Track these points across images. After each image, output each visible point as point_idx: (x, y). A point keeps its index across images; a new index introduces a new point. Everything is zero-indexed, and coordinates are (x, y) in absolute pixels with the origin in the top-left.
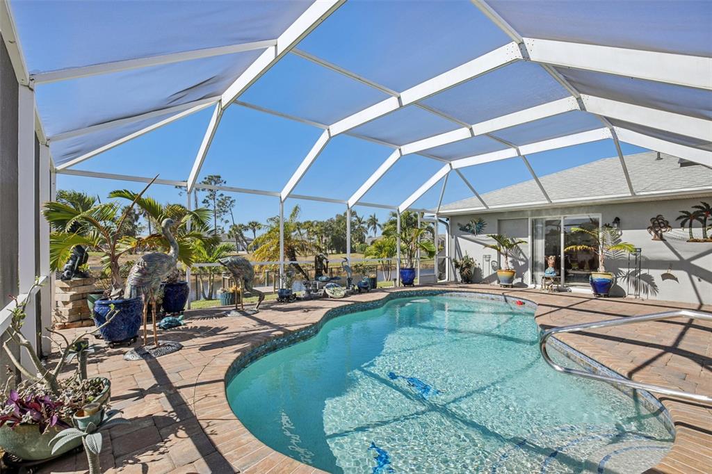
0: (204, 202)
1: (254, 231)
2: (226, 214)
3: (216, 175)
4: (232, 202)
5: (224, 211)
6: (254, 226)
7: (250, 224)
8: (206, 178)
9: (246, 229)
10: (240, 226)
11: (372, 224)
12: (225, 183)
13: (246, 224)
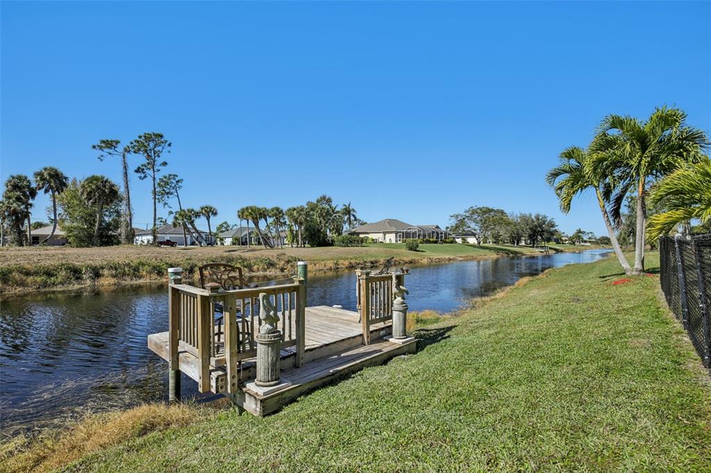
0: (137, 171)
1: (208, 218)
2: (171, 196)
3: (156, 132)
4: (178, 182)
5: (168, 193)
6: (209, 212)
7: (202, 209)
8: (140, 137)
9: (197, 215)
10: (190, 211)
11: (346, 214)
12: (170, 145)
13: (197, 209)
